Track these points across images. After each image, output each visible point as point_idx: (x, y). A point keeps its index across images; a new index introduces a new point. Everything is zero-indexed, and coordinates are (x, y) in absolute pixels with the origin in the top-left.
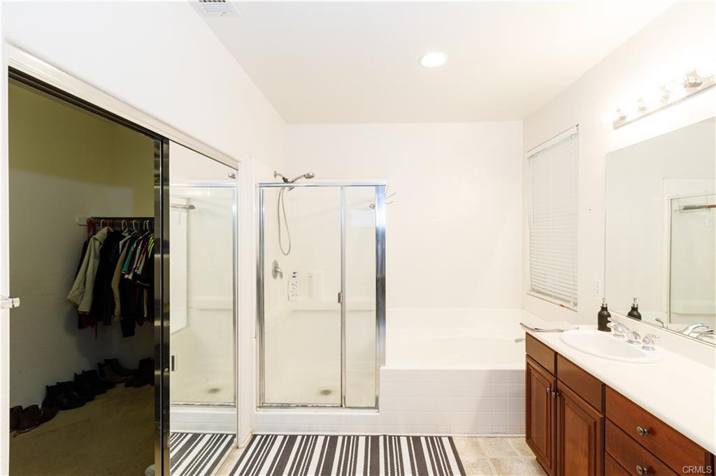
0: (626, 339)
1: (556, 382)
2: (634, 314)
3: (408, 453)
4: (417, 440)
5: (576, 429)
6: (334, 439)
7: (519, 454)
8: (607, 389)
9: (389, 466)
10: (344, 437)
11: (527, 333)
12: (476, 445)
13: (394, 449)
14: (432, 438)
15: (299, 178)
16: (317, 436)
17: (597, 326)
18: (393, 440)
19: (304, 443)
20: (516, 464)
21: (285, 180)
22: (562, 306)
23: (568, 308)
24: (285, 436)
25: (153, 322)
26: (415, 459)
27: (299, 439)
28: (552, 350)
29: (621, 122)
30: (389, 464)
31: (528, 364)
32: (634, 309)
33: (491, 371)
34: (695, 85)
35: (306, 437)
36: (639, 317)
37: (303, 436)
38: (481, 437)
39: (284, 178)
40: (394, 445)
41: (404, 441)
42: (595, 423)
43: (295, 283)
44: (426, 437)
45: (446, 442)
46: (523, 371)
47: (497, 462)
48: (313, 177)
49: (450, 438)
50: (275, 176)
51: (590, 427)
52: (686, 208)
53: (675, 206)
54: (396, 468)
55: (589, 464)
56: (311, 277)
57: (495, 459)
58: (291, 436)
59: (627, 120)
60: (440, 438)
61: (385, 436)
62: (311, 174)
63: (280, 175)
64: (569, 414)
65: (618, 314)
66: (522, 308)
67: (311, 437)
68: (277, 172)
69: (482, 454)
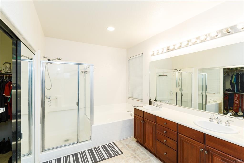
0: (156, 106)
1: (143, 119)
2: (156, 100)
3: (103, 150)
4: (104, 146)
5: (149, 129)
6: (76, 155)
7: (132, 141)
8: (157, 117)
9: (99, 156)
10: (80, 153)
11: (134, 108)
12: (121, 142)
13: (98, 151)
14: (108, 144)
15: (54, 60)
16: (69, 156)
17: (149, 104)
18: (97, 148)
19: (65, 159)
20: (132, 144)
21: (49, 60)
22: (138, 101)
23: (140, 101)
24: (56, 160)
25: (12, 120)
26: (106, 151)
27: (62, 159)
28: (142, 111)
29: (153, 55)
30: (98, 155)
31: (135, 117)
32: (155, 99)
33: (124, 121)
34: (168, 50)
35: (64, 157)
36: (156, 101)
37: (63, 157)
38: (121, 140)
39: (48, 59)
40: (98, 150)
41: (100, 148)
42: (154, 126)
43: (50, 101)
44: (107, 145)
45: (113, 144)
46: (133, 119)
47: (127, 145)
48: (61, 60)
49: (114, 143)
50: (44, 58)
51: (152, 127)
52: (160, 75)
53: (158, 75)
54: (101, 155)
55: (152, 136)
56: (57, 98)
57: (127, 144)
58: (58, 159)
59: (154, 55)
60: (111, 143)
61: (94, 148)
62: (60, 59)
63: (46, 58)
64: (147, 126)
65: (153, 101)
66: (126, 103)
67: (67, 156)
68: (45, 56)
69: (123, 144)
